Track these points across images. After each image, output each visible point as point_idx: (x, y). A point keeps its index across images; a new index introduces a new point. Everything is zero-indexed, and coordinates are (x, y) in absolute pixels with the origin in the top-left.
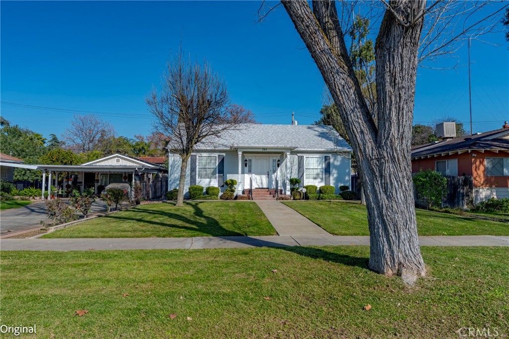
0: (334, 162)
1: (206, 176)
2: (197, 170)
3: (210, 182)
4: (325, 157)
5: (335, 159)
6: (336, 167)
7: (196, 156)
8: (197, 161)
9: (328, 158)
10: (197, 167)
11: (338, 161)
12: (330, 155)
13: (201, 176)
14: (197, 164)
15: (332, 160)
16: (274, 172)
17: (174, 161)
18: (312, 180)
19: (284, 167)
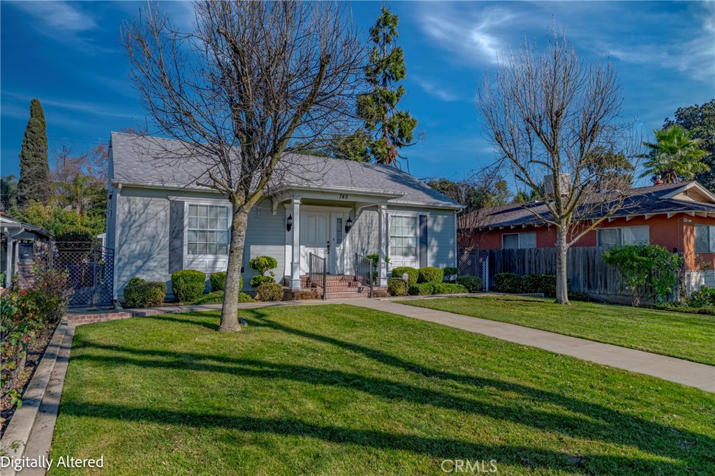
0: (433, 226)
1: (207, 249)
2: (186, 234)
3: (215, 262)
4: (421, 216)
5: (434, 221)
6: (436, 235)
7: (183, 203)
8: (186, 215)
9: (425, 219)
10: (186, 229)
11: (438, 224)
12: (428, 214)
13: (193, 249)
14: (186, 222)
15: (430, 223)
16: (339, 241)
17: (129, 212)
18: (401, 257)
19: (357, 232)
